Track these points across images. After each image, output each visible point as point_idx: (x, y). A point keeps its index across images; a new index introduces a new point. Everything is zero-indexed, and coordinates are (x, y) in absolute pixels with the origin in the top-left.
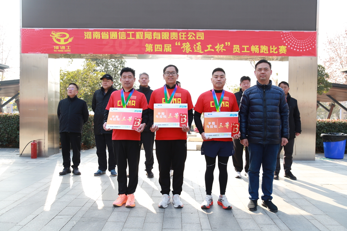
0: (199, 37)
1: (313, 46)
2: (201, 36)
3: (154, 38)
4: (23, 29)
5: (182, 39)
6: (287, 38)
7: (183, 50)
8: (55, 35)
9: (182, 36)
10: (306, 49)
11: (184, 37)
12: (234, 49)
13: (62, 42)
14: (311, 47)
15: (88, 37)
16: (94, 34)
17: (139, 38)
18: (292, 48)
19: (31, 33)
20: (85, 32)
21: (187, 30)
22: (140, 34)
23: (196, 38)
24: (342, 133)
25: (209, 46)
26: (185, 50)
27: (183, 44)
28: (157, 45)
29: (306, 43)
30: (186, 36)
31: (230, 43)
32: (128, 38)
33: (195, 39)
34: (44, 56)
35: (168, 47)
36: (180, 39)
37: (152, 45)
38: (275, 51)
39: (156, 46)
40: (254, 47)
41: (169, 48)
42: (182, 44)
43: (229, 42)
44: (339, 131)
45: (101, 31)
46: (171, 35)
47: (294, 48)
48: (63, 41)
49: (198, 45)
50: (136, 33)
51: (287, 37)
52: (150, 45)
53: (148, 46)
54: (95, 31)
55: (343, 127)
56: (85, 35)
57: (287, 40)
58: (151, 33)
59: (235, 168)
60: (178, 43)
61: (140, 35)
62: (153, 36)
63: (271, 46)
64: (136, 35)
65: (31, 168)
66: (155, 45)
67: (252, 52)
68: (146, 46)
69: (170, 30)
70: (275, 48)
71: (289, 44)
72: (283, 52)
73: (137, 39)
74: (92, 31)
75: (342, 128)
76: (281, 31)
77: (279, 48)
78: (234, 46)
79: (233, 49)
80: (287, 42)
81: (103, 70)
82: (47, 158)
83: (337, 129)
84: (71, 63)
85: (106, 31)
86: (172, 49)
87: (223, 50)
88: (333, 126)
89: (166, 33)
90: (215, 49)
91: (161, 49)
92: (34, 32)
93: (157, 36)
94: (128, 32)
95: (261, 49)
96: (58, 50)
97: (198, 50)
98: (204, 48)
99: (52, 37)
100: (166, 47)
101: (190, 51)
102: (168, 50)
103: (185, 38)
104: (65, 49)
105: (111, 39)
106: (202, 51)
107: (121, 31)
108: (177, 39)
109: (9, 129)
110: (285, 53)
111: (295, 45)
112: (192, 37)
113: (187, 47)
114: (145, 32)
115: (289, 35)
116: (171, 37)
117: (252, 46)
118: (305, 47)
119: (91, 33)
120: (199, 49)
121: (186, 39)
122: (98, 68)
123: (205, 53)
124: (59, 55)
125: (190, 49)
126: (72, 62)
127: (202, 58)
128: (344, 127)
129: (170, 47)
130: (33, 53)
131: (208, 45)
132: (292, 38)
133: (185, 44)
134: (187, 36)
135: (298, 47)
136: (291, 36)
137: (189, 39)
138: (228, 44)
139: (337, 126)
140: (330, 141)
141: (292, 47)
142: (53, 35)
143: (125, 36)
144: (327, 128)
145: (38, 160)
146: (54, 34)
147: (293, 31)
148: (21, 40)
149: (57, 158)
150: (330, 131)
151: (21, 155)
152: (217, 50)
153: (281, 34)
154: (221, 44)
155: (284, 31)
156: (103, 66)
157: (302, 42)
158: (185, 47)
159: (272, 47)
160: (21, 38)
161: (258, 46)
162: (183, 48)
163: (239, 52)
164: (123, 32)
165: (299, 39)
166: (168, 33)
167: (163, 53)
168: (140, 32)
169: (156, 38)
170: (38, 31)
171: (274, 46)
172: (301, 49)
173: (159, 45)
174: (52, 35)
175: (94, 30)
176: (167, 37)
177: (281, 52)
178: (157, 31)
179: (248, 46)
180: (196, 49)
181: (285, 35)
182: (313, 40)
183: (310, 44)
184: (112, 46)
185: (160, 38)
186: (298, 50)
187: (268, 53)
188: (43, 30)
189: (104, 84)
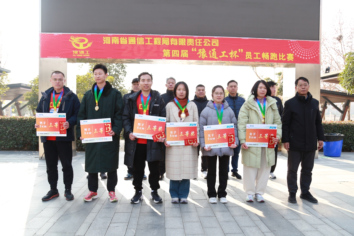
0: (214, 44)
1: (316, 54)
2: (216, 42)
3: (171, 44)
4: (42, 34)
5: (198, 45)
6: (294, 47)
7: (199, 56)
8: (74, 40)
9: (198, 42)
10: (310, 57)
11: (200, 44)
12: (246, 55)
13: (81, 47)
15: (107, 42)
16: (112, 39)
17: (157, 44)
18: (298, 56)
19: (50, 38)
20: (104, 38)
21: (202, 36)
22: (158, 40)
23: (211, 45)
24: (339, 134)
26: (201, 56)
27: (199, 50)
28: (175, 51)
29: (311, 51)
30: (202, 42)
31: (243, 50)
32: (146, 44)
33: (210, 45)
34: (63, 61)
35: (185, 52)
36: (196, 45)
37: (170, 51)
38: (284, 59)
39: (174, 52)
40: (265, 54)
41: (185, 54)
44: (334, 131)
45: (120, 37)
46: (188, 41)
47: (300, 55)
48: (82, 46)
49: (213, 51)
50: (154, 38)
51: (294, 46)
52: (168, 50)
53: (165, 51)
54: (114, 37)
55: (337, 128)
56: (104, 40)
57: (294, 48)
58: (168, 39)
60: (194, 49)
62: (170, 42)
63: (280, 54)
64: (154, 41)
66: (173, 51)
67: (263, 58)
68: (163, 51)
69: (186, 36)
70: (283, 55)
71: (295, 52)
72: (290, 59)
73: (155, 45)
74: (111, 36)
76: (288, 40)
77: (287, 56)
78: (247, 53)
80: (294, 50)
83: (332, 129)
85: (125, 36)
86: (188, 54)
87: (236, 57)
88: (328, 127)
89: (182, 39)
90: (229, 56)
91: (178, 54)
92: (53, 36)
93: (174, 42)
94: (146, 38)
95: (271, 56)
96: (77, 55)
97: (213, 56)
98: (219, 54)
99: (71, 42)
100: (183, 53)
101: (205, 57)
102: (185, 55)
103: (201, 44)
104: (84, 53)
105: (130, 44)
106: (217, 57)
107: (140, 37)
108: (193, 45)
109: (25, 133)
110: (293, 60)
111: (301, 53)
112: (207, 44)
114: (163, 38)
115: (295, 44)
116: (188, 43)
117: (263, 53)
118: (310, 55)
119: (109, 38)
120: (214, 55)
121: (201, 45)
123: (220, 59)
125: (206, 55)
127: (216, 64)
128: (338, 128)
129: (186, 53)
130: (52, 58)
131: (223, 51)
132: (299, 46)
133: (201, 50)
134: (203, 42)
135: (304, 55)
136: (298, 45)
137: (204, 45)
138: (241, 50)
141: (298, 54)
142: (72, 40)
143: (143, 41)
146: (73, 39)
147: (299, 40)
148: (41, 44)
151: (41, 158)
152: (231, 56)
153: (289, 43)
154: (235, 51)
155: (291, 40)
157: (307, 50)
158: (201, 53)
161: (268, 53)
162: (199, 54)
163: (251, 59)
164: (141, 38)
165: (305, 48)
166: (185, 39)
167: (180, 58)
168: (158, 38)
169: (173, 44)
170: (57, 36)
171: (282, 54)
172: (306, 57)
173: (176, 51)
174: (71, 40)
175: (113, 35)
176: (184, 44)
177: (289, 59)
178: (174, 38)
179: (259, 53)
180: (211, 55)
181: (292, 44)
182: (316, 49)
183: (314, 52)
184: (131, 51)
185: (177, 44)
186: (304, 58)
187: (277, 59)
188: (63, 35)
189: (135, 88)
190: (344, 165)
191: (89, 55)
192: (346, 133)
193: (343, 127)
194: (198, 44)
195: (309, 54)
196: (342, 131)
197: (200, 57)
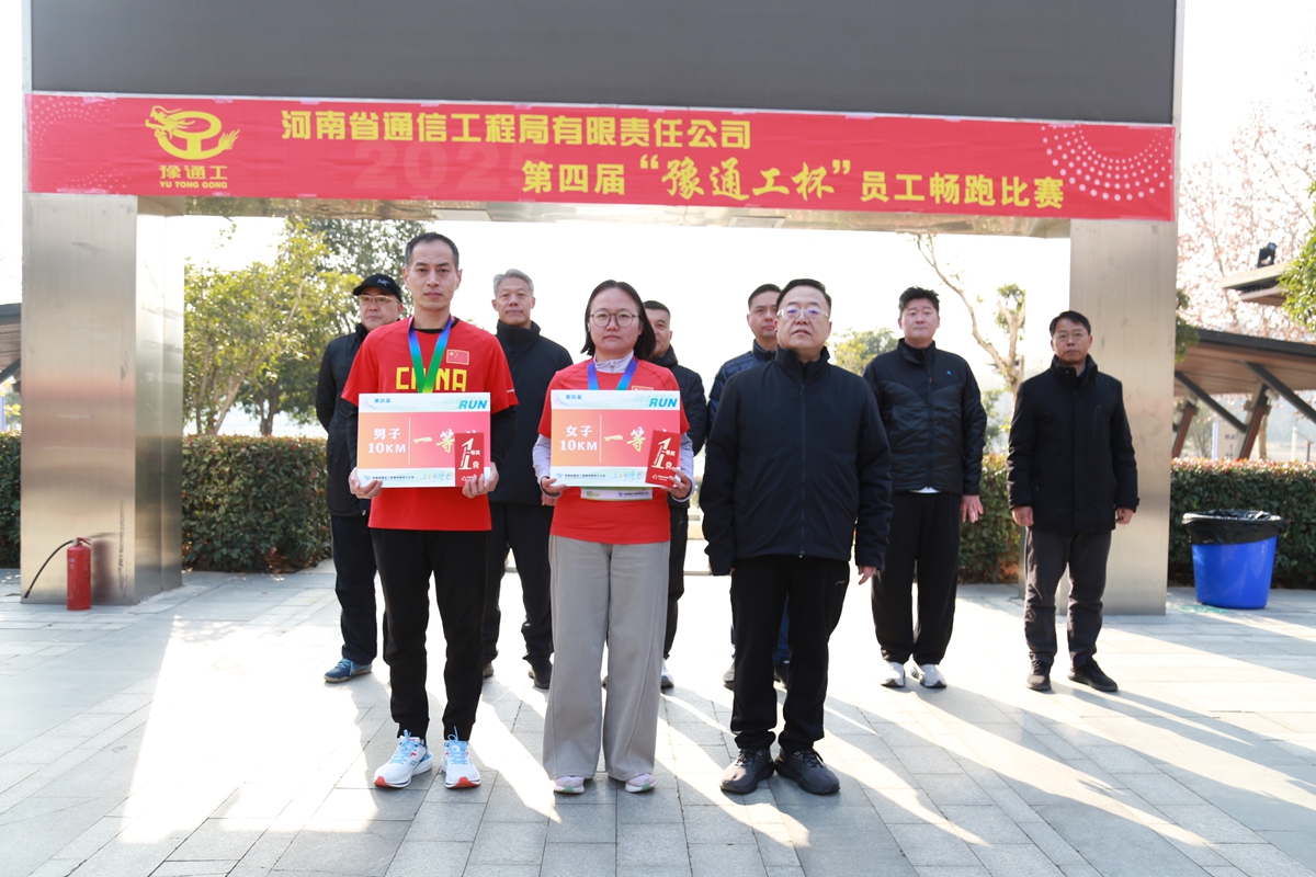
0: (733, 140)
1: (1160, 179)
2: (739, 133)
3: (557, 141)
4: (34, 97)
5: (665, 145)
6: (1066, 150)
7: (671, 187)
8: (167, 124)
9: (665, 133)
10: (1134, 191)
11: (672, 139)
12: (865, 187)
13: (194, 151)
14: (1154, 183)
15: (298, 132)
16: (319, 120)
17: (499, 140)
18: (1082, 188)
19: (66, 113)
20: (285, 113)
21: (684, 109)
22: (504, 122)
23: (719, 141)
24: (1261, 513)
25: (771, 174)
26: (679, 188)
27: (670, 164)
28: (570, 167)
29: (1137, 169)
30: (680, 133)
31: (852, 165)
32: (455, 139)
33: (714, 145)
34: (121, 206)
35: (613, 173)
36: (659, 143)
37: (551, 166)
38: (1021, 198)
39: (566, 171)
41: (613, 178)
42: (666, 164)
43: (847, 159)
45: (349, 110)
46: (622, 130)
47: (1090, 186)
48: (199, 145)
49: (727, 170)
50: (487, 117)
51: (1064, 146)
52: (542, 164)
53: (532, 169)
54: (325, 110)
55: (1261, 489)
56: (285, 124)
57: (1065, 157)
58: (545, 118)
59: (882, 649)
60: (649, 160)
61: (503, 128)
62: (552, 133)
63: (1005, 180)
64: (485, 126)
65: (64, 650)
66: (562, 167)
67: (934, 198)
68: (524, 169)
69: (617, 110)
70: (1020, 184)
72: (1049, 203)
73: (491, 143)
74: (313, 108)
75: (1255, 494)
76: (1041, 121)
77: (1036, 188)
78: (867, 175)
79: (861, 187)
80: (1063, 164)
81: (354, 269)
82: (133, 608)
83: (1240, 495)
84: (230, 238)
85: (368, 108)
86: (626, 181)
87: (824, 192)
88: (1223, 486)
89: (602, 119)
90: (793, 187)
91: (585, 181)
92: (79, 107)
93: (568, 130)
94: (454, 116)
95: (967, 191)
96: (177, 183)
97: (727, 190)
98: (750, 180)
99: (153, 131)
100: (604, 176)
101: (695, 193)
102: (613, 185)
103: (678, 139)
104: (204, 177)
105: (389, 141)
106: (742, 193)
107: (429, 110)
108: (647, 145)
110: (1059, 206)
111: (1094, 176)
112: (703, 140)
113: (683, 174)
114: (523, 117)
115: (1071, 138)
116: (623, 137)
117: (933, 176)
118: (1132, 185)
119: (307, 114)
120: (730, 185)
121: (680, 145)
122: (333, 261)
123: (754, 201)
124: (183, 199)
125: (698, 185)
126: (232, 235)
127: (741, 221)
128: (1264, 488)
129: (618, 176)
130: (76, 193)
131: (767, 169)
132: (1084, 148)
133: (677, 163)
134: (685, 133)
135: (1107, 185)
136: (1081, 142)
137: (692, 144)
138: (843, 166)
139: (1240, 487)
140: (1220, 541)
141: (1084, 182)
142: (157, 122)
143: (444, 128)
144: (1204, 492)
145: (96, 618)
146: (159, 117)
147: (1087, 123)
148: (29, 139)
149: (170, 606)
150: (1213, 504)
151: (26, 596)
152: (799, 190)
153: (1044, 134)
154: (817, 167)
155: (1054, 123)
156: (351, 251)
157: (1121, 165)
158: (677, 177)
159: (1010, 182)
160: (29, 131)
161: (954, 178)
162: (670, 181)
163: (885, 199)
164: (436, 115)
165: (1109, 154)
166: (612, 120)
167: (593, 197)
168: (504, 117)
169: (563, 141)
170: (95, 105)
171: (1016, 179)
172: (1117, 192)
173: (577, 168)
174: (153, 121)
175: (322, 104)
176: (609, 138)
177: (1042, 201)
178: (570, 114)
179: (919, 178)
180: (720, 184)
181: (1056, 138)
182: (1160, 159)
183: (1149, 173)
184: (392, 167)
185: (578, 141)
186: (1105, 196)
187: (992, 203)
188: (119, 100)
189: (369, 314)
190: (1264, 644)
191: (224, 185)
192: (1299, 508)
193: (1286, 487)
194: (666, 139)
195: (1127, 181)
196: (1280, 500)
197: (672, 192)
